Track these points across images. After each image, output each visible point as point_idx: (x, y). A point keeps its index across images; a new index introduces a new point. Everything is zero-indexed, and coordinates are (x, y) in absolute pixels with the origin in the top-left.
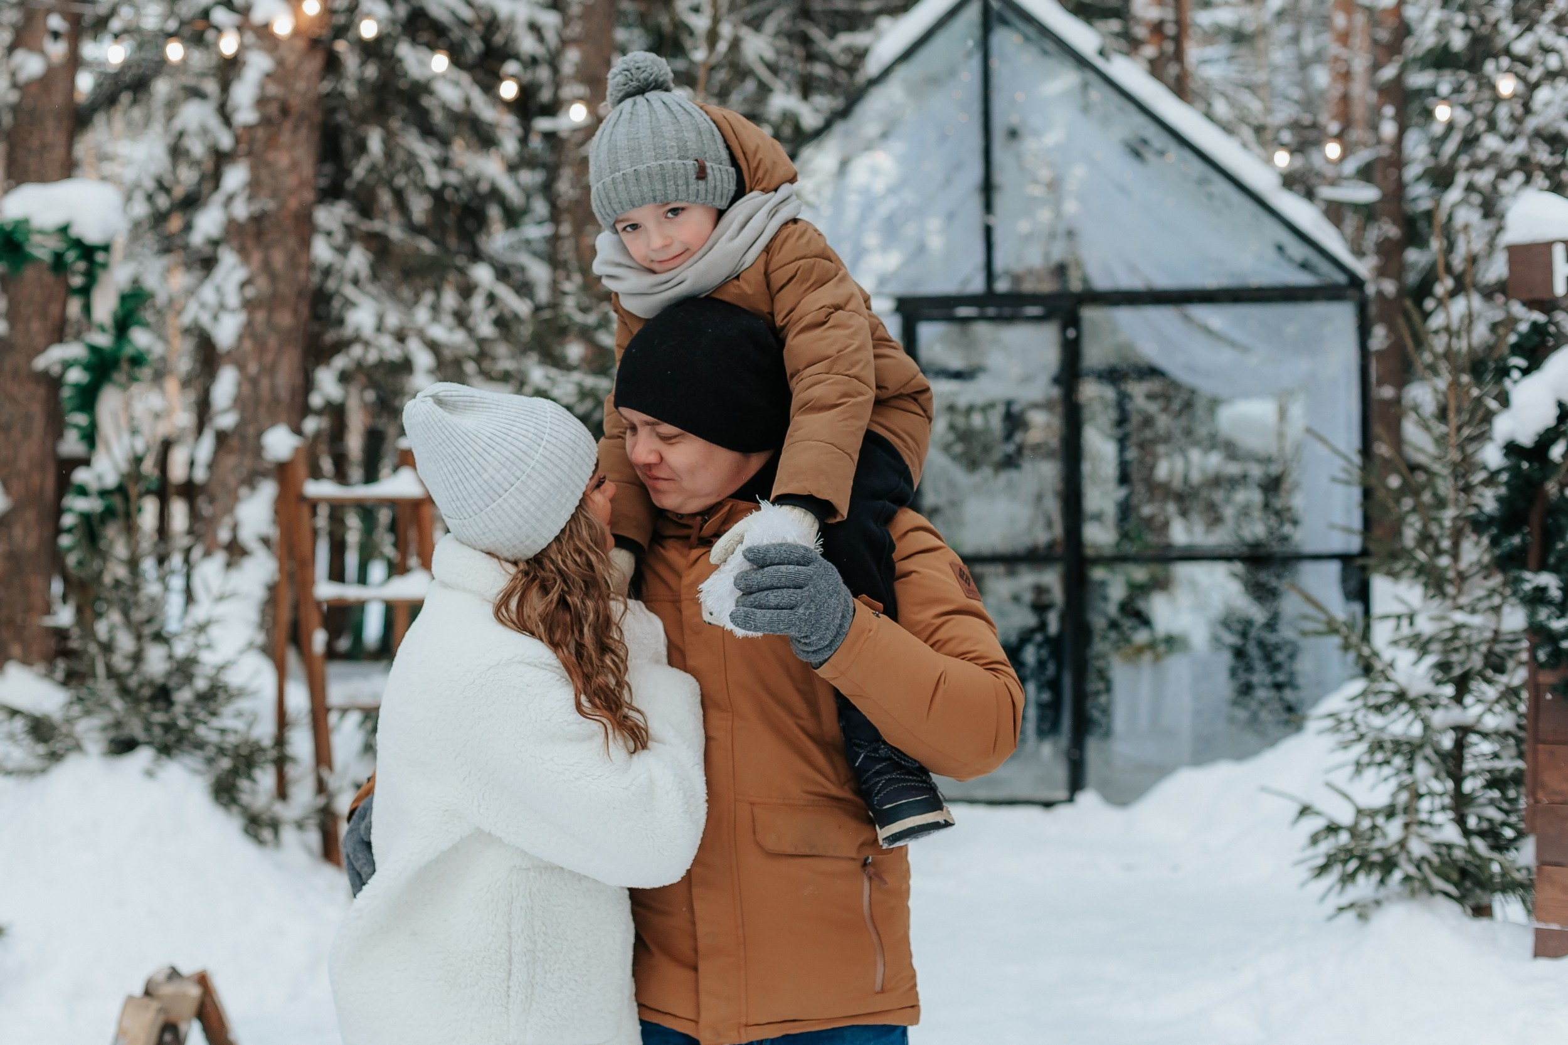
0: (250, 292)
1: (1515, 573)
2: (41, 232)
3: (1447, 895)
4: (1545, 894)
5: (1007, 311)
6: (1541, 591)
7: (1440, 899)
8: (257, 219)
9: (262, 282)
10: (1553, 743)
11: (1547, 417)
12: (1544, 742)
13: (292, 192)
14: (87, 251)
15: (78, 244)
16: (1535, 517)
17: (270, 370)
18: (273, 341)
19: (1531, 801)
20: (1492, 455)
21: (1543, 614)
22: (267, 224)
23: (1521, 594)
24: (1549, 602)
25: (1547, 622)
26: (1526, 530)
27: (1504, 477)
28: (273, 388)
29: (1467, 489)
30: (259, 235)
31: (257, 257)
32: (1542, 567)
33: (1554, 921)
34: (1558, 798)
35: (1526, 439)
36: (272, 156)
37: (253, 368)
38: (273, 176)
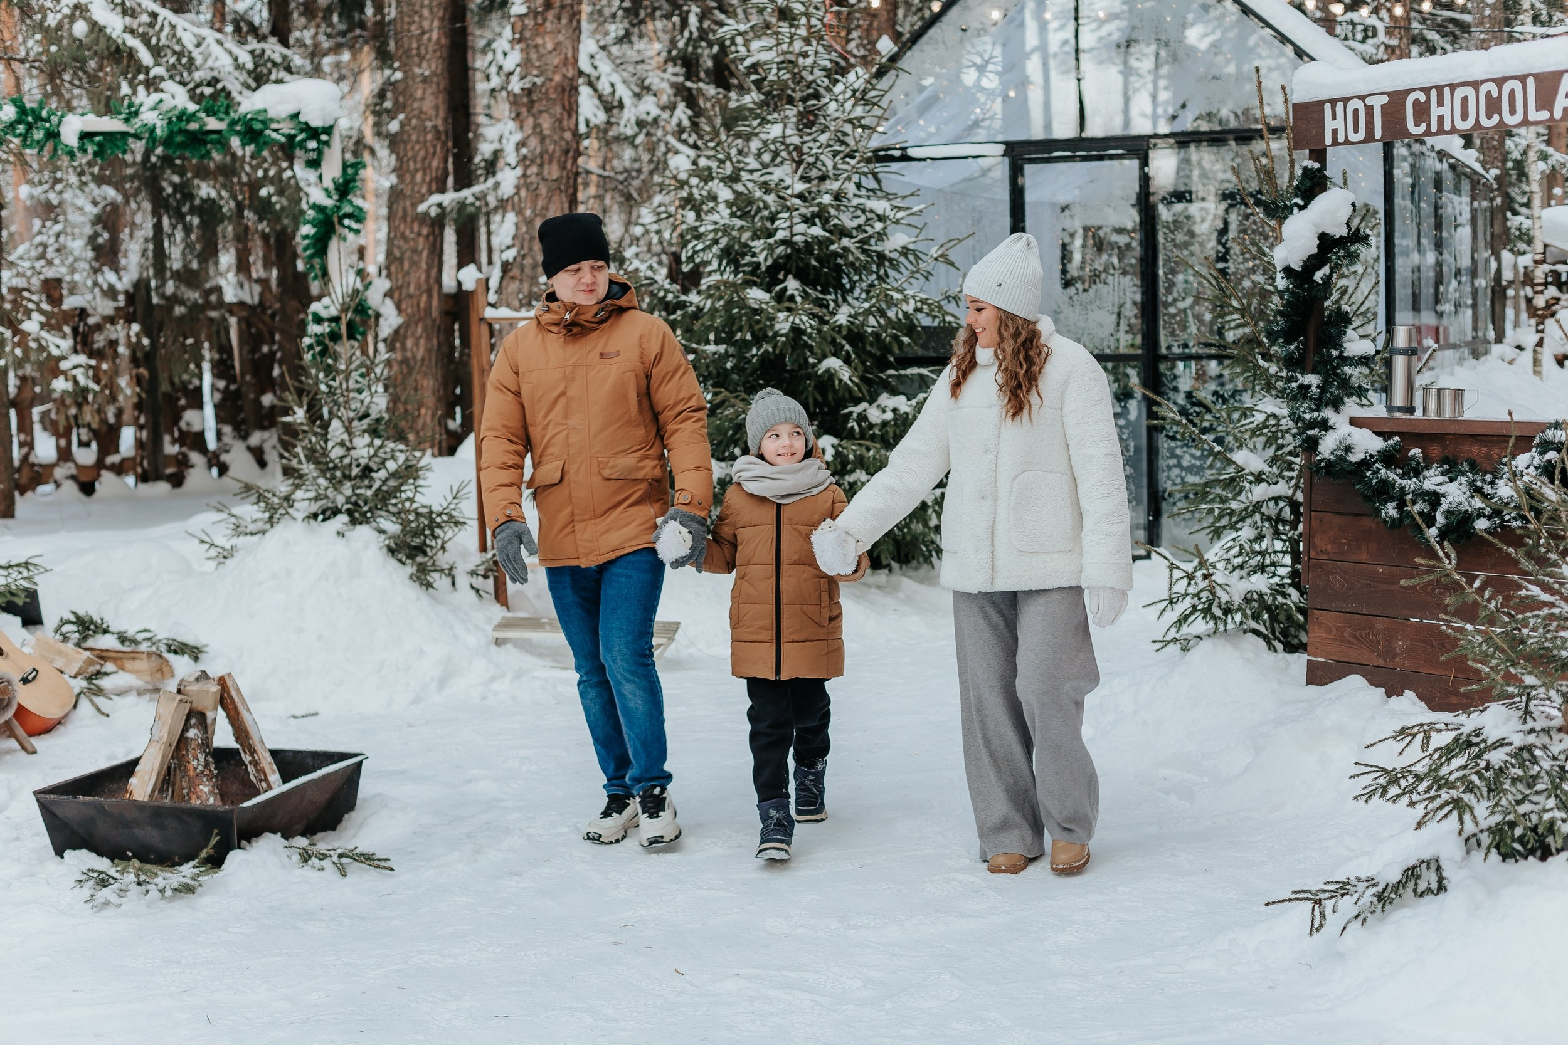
2: (275, 120)
4: (1316, 633)
5: (1095, 153)
6: (1305, 388)
7: (1249, 636)
8: (528, 92)
9: (534, 142)
10: (1321, 511)
11: (1313, 246)
12: (1316, 511)
14: (315, 133)
15: (307, 127)
16: (1312, 328)
18: (543, 190)
19: (1307, 559)
22: (535, 96)
23: (1290, 391)
24: (1309, 397)
26: (1301, 338)
30: (531, 104)
31: (530, 121)
33: (1320, 655)
34: (1324, 556)
35: (1298, 261)
36: (539, 41)
37: (528, 213)
38: (540, 57)
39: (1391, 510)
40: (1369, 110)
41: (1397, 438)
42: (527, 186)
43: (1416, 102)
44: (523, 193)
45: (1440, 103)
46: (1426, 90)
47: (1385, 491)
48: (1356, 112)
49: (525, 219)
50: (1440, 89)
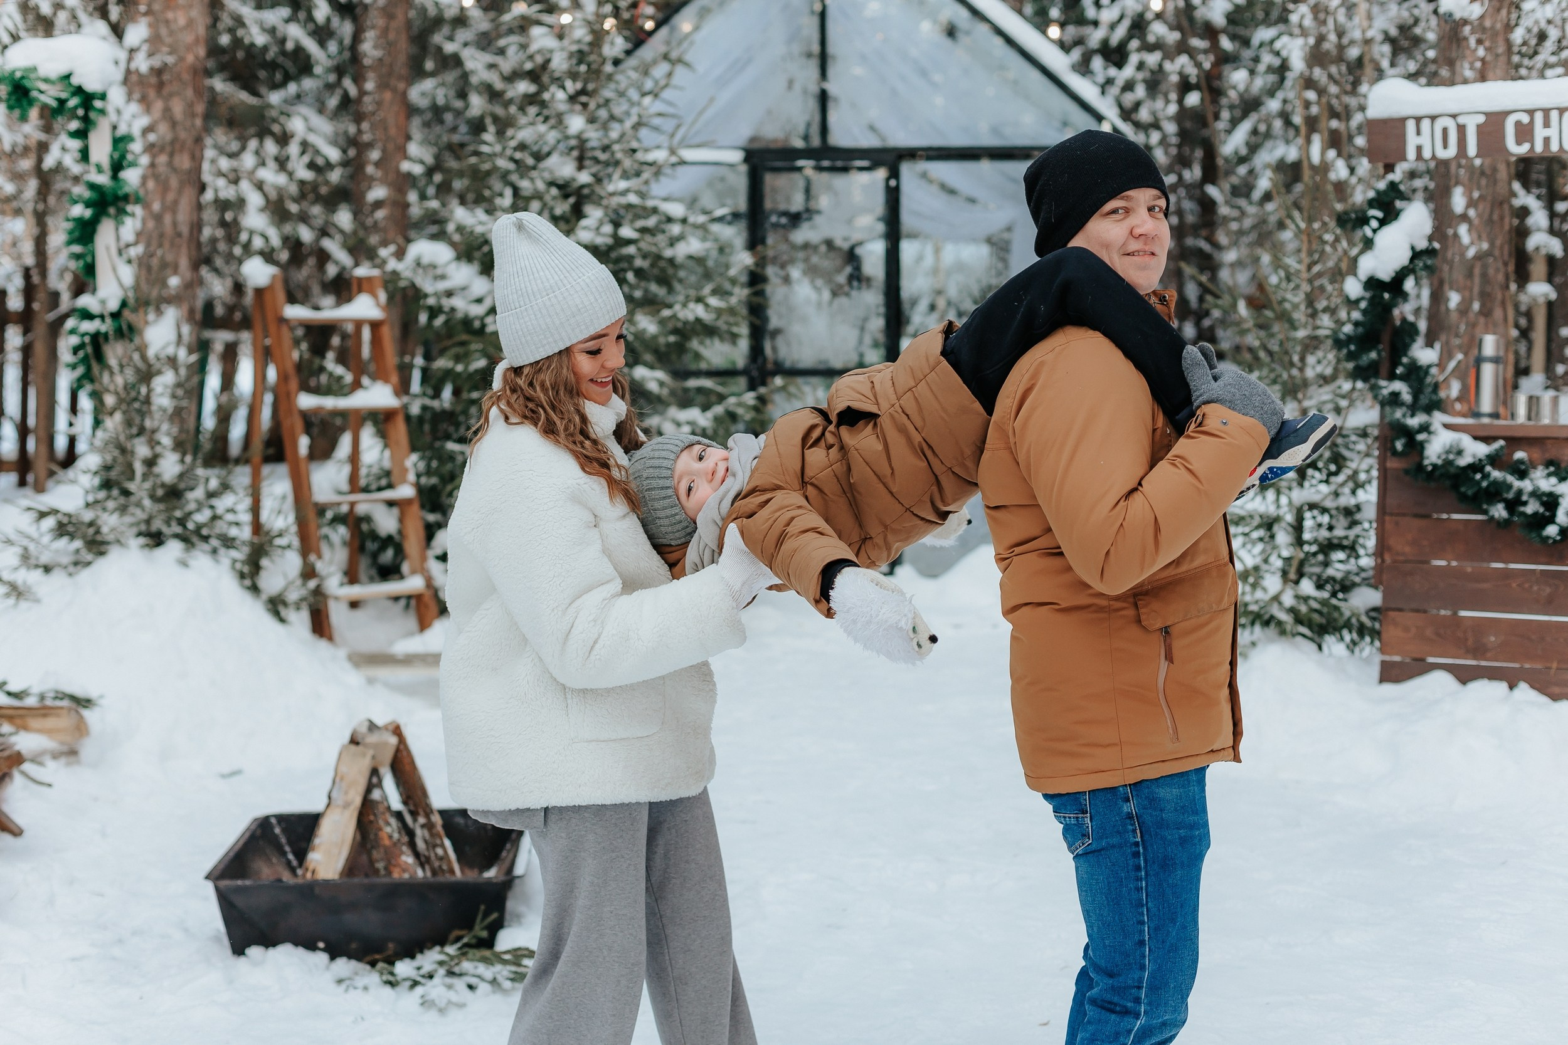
0: (152, 137)
1: (1373, 381)
2: (46, 80)
3: (1304, 636)
4: (1391, 633)
5: (839, 164)
6: (1395, 395)
7: (1299, 639)
8: (158, 72)
9: (163, 128)
10: (1398, 515)
11: (1402, 258)
12: (1391, 514)
13: (189, 48)
14: (87, 99)
15: (79, 91)
16: (1386, 337)
17: (173, 208)
18: (174, 182)
19: (1379, 561)
20: (1353, 287)
21: (1398, 414)
22: (166, 77)
23: (1380, 398)
24: (1402, 404)
25: (1402, 420)
26: (1381, 347)
27: (1363, 305)
28: (175, 224)
29: (1314, 315)
30: (160, 86)
31: (158, 105)
32: (1392, 377)
33: (1397, 654)
34: (1401, 558)
35: (1385, 274)
36: (170, 15)
37: (156, 206)
38: (171, 33)
39: (1499, 511)
40: (1462, 129)
41: (1502, 443)
42: (156, 177)
43: (1518, 124)
44: (151, 184)
45: (1547, 124)
46: (1531, 112)
47: (1495, 492)
48: (1445, 131)
49: (151, 213)
50: (1546, 112)
